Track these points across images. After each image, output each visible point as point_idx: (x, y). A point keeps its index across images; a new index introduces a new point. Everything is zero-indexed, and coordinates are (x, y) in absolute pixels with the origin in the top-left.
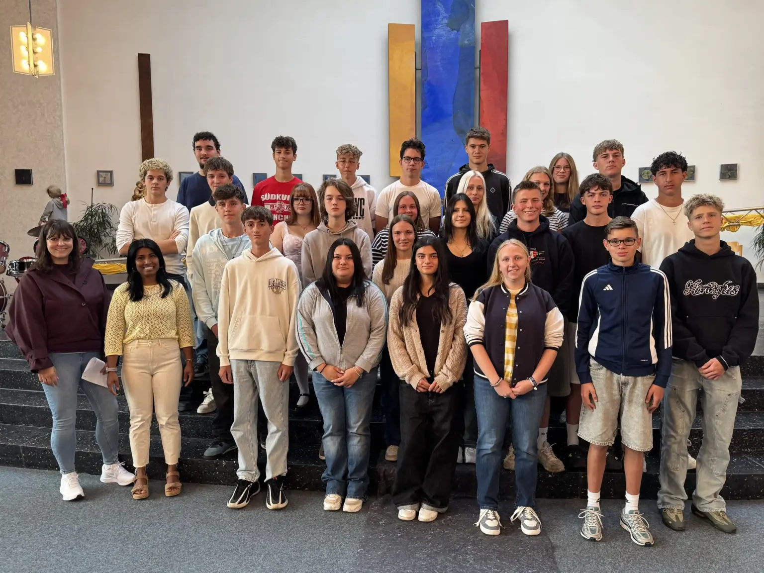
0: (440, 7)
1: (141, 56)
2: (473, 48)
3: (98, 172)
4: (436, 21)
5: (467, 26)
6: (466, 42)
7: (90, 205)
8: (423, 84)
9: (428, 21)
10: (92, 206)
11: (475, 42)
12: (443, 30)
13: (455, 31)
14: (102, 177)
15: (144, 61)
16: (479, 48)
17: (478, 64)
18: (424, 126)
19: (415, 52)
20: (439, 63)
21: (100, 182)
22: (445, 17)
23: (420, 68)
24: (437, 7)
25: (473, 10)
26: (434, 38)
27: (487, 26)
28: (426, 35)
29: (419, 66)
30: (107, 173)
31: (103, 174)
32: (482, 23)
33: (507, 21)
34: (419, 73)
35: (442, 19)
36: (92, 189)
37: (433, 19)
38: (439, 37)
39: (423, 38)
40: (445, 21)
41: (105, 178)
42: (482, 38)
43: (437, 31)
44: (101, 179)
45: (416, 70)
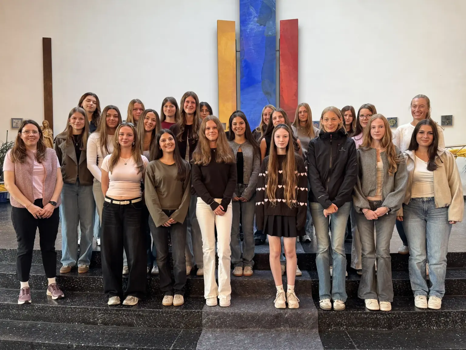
0: (252, 10)
1: (44, 39)
2: (274, 38)
3: (12, 119)
4: (250, 19)
5: (271, 22)
6: (270, 33)
7: (5, 142)
8: (241, 61)
9: (244, 20)
10: (7, 143)
11: (276, 33)
12: (254, 25)
13: (263, 26)
14: (15, 122)
15: (47, 43)
16: (279, 37)
17: (278, 48)
18: (242, 89)
19: (236, 40)
20: (252, 47)
21: (14, 126)
22: (255, 17)
23: (239, 50)
24: (250, 10)
25: (275, 12)
26: (248, 30)
27: (284, 23)
28: (243, 28)
29: (238, 49)
30: (19, 120)
31: (16, 121)
32: (281, 21)
33: (297, 20)
34: (238, 53)
35: (254, 18)
36: (7, 131)
37: (248, 18)
38: (252, 29)
39: (241, 31)
40: (256, 19)
41: (17, 123)
42: (280, 31)
43: (250, 26)
44: (14, 124)
45: (236, 51)
